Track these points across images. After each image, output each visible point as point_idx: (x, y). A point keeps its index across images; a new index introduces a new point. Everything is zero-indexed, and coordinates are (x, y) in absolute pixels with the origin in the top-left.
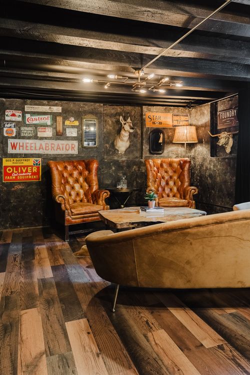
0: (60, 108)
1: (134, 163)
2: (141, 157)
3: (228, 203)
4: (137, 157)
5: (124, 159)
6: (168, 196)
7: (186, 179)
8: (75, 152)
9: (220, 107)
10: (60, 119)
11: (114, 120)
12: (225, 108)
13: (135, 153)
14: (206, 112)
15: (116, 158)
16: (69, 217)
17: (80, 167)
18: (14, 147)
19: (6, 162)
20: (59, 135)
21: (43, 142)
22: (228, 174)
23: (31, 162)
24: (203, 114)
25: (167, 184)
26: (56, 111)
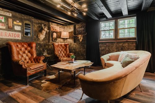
0: (11, 14)
1: (47, 45)
2: (49, 42)
4: (47, 42)
5: (42, 43)
6: (62, 57)
7: (68, 50)
8: (20, 38)
9: (77, 27)
10: (10, 20)
11: (38, 26)
12: (79, 27)
13: (46, 40)
14: (72, 28)
15: (39, 42)
16: (29, 72)
17: (25, 46)
20: (10, 28)
22: (82, 48)
24: (71, 28)
25: (61, 52)
26: (8, 15)
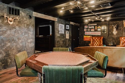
0: (96, 24)
8: (100, 34)
10: (96, 27)
17: (99, 38)
18: (86, 33)
19: (84, 36)
20: (96, 31)
21: (92, 32)
23: (89, 36)
26: (95, 25)
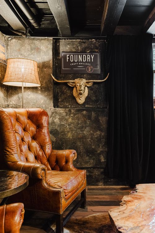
3: (87, 163)
9: (64, 47)
12: (74, 50)
22: (88, 129)
